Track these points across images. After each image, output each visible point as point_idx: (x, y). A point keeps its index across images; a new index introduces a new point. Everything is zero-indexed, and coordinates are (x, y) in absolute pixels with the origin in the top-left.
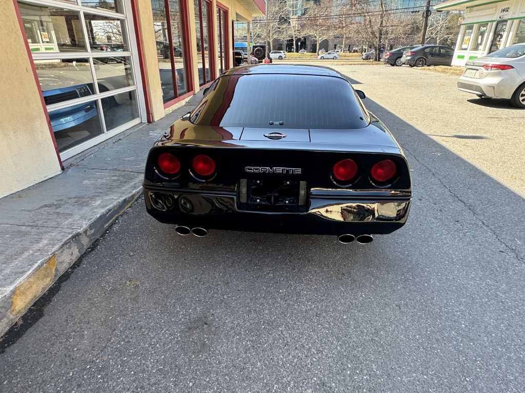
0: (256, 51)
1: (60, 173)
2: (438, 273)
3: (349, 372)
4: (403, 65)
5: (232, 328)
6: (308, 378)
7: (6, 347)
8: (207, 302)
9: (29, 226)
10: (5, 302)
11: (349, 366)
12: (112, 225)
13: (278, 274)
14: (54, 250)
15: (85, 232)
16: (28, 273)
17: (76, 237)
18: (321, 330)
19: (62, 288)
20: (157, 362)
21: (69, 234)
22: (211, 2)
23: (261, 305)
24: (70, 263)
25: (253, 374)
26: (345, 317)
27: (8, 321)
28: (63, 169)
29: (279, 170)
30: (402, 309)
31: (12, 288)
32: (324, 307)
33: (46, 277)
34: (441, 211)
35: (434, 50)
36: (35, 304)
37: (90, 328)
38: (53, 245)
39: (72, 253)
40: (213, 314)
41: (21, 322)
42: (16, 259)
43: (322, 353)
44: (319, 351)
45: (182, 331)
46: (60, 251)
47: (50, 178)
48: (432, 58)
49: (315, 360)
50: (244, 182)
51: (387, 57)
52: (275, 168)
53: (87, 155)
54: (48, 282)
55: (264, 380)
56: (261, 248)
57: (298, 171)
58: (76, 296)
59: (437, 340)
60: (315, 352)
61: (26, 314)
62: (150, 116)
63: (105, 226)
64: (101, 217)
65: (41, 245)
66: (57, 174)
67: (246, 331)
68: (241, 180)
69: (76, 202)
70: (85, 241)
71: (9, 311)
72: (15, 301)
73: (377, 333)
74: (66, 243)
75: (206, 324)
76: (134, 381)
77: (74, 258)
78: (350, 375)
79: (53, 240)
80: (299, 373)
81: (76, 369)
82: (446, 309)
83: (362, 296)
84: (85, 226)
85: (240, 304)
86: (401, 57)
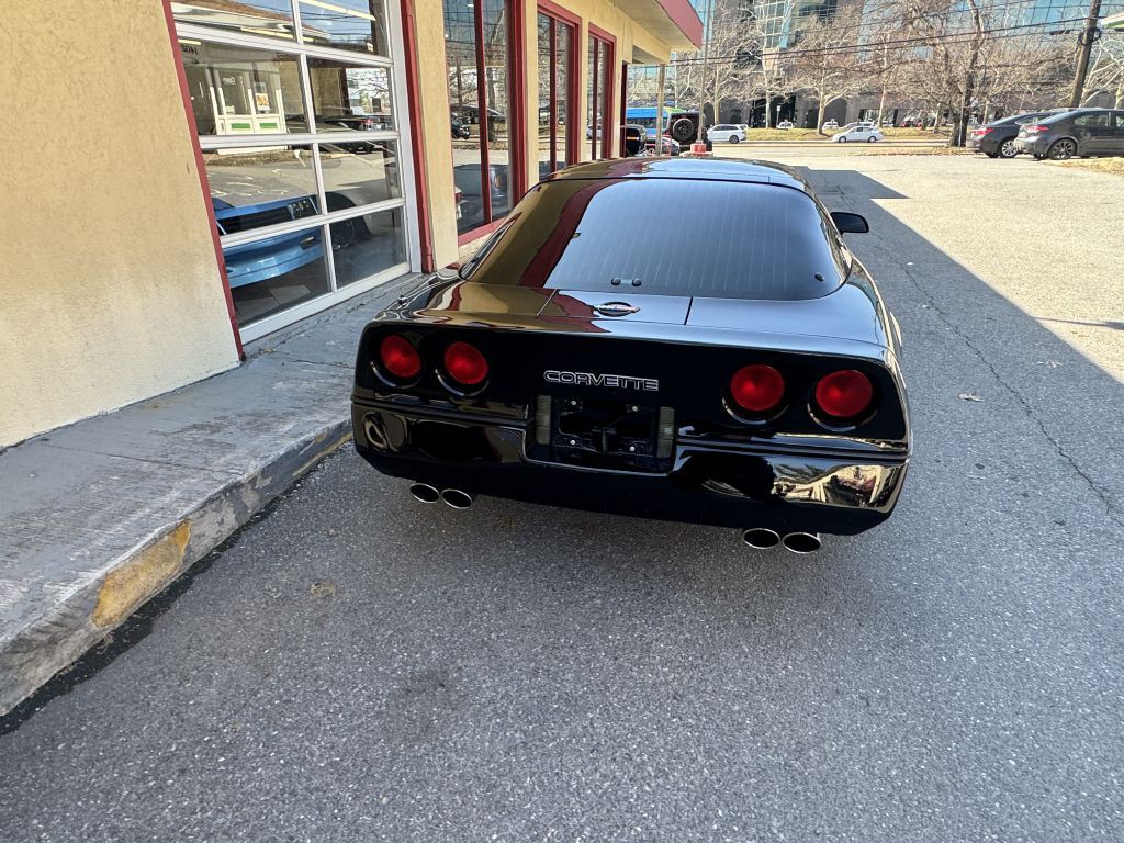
0: (679, 125)
1: (236, 365)
2: (980, 636)
3: (715, 827)
4: (1018, 156)
5: (492, 701)
6: (624, 826)
7: (75, 683)
8: (455, 642)
9: (157, 462)
10: (85, 599)
11: (720, 813)
12: (308, 474)
13: (613, 600)
14: (186, 510)
15: (253, 481)
16: (133, 550)
17: (233, 490)
18: (676, 729)
19: (193, 585)
20: (333, 747)
21: (220, 482)
22: (577, 25)
23: (561, 662)
24: (216, 540)
25: (512, 799)
26: (736, 708)
27: (86, 635)
28: (243, 358)
29: (614, 380)
30: (873, 708)
31: (99, 574)
32: (695, 682)
33: (167, 560)
34: (1025, 495)
35: (1099, 120)
36: (142, 609)
37: (225, 667)
38: (190, 500)
39: (222, 520)
40: (460, 668)
41: (110, 641)
42: (119, 521)
43: (667, 778)
44: (660, 772)
45: (392, 695)
46: (197, 515)
47: (217, 375)
48: (1094, 139)
49: (647, 788)
50: (545, 402)
51: (980, 137)
52: (604, 376)
53: (293, 333)
54: (170, 571)
55: (530, 814)
56: (590, 543)
57: (653, 384)
58: (215, 603)
59: (939, 786)
60: (653, 774)
61: (123, 626)
62: (427, 260)
63: (294, 475)
64: (286, 455)
65: (167, 500)
66: (230, 367)
67: (518, 710)
68: (541, 397)
69: (250, 423)
70: (251, 500)
71: (90, 617)
72: (103, 600)
73: (800, 751)
74: (211, 500)
75: (443, 685)
76: (281, 778)
77: (226, 531)
78: (716, 834)
79: (189, 491)
80: (608, 811)
81: (184, 740)
82: (981, 719)
83: (785, 668)
84: (252, 471)
85: (520, 654)
86: (1013, 138)
